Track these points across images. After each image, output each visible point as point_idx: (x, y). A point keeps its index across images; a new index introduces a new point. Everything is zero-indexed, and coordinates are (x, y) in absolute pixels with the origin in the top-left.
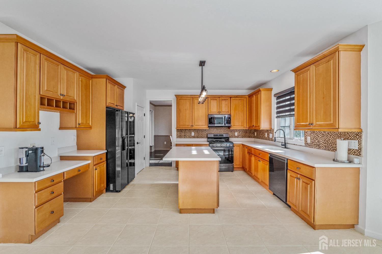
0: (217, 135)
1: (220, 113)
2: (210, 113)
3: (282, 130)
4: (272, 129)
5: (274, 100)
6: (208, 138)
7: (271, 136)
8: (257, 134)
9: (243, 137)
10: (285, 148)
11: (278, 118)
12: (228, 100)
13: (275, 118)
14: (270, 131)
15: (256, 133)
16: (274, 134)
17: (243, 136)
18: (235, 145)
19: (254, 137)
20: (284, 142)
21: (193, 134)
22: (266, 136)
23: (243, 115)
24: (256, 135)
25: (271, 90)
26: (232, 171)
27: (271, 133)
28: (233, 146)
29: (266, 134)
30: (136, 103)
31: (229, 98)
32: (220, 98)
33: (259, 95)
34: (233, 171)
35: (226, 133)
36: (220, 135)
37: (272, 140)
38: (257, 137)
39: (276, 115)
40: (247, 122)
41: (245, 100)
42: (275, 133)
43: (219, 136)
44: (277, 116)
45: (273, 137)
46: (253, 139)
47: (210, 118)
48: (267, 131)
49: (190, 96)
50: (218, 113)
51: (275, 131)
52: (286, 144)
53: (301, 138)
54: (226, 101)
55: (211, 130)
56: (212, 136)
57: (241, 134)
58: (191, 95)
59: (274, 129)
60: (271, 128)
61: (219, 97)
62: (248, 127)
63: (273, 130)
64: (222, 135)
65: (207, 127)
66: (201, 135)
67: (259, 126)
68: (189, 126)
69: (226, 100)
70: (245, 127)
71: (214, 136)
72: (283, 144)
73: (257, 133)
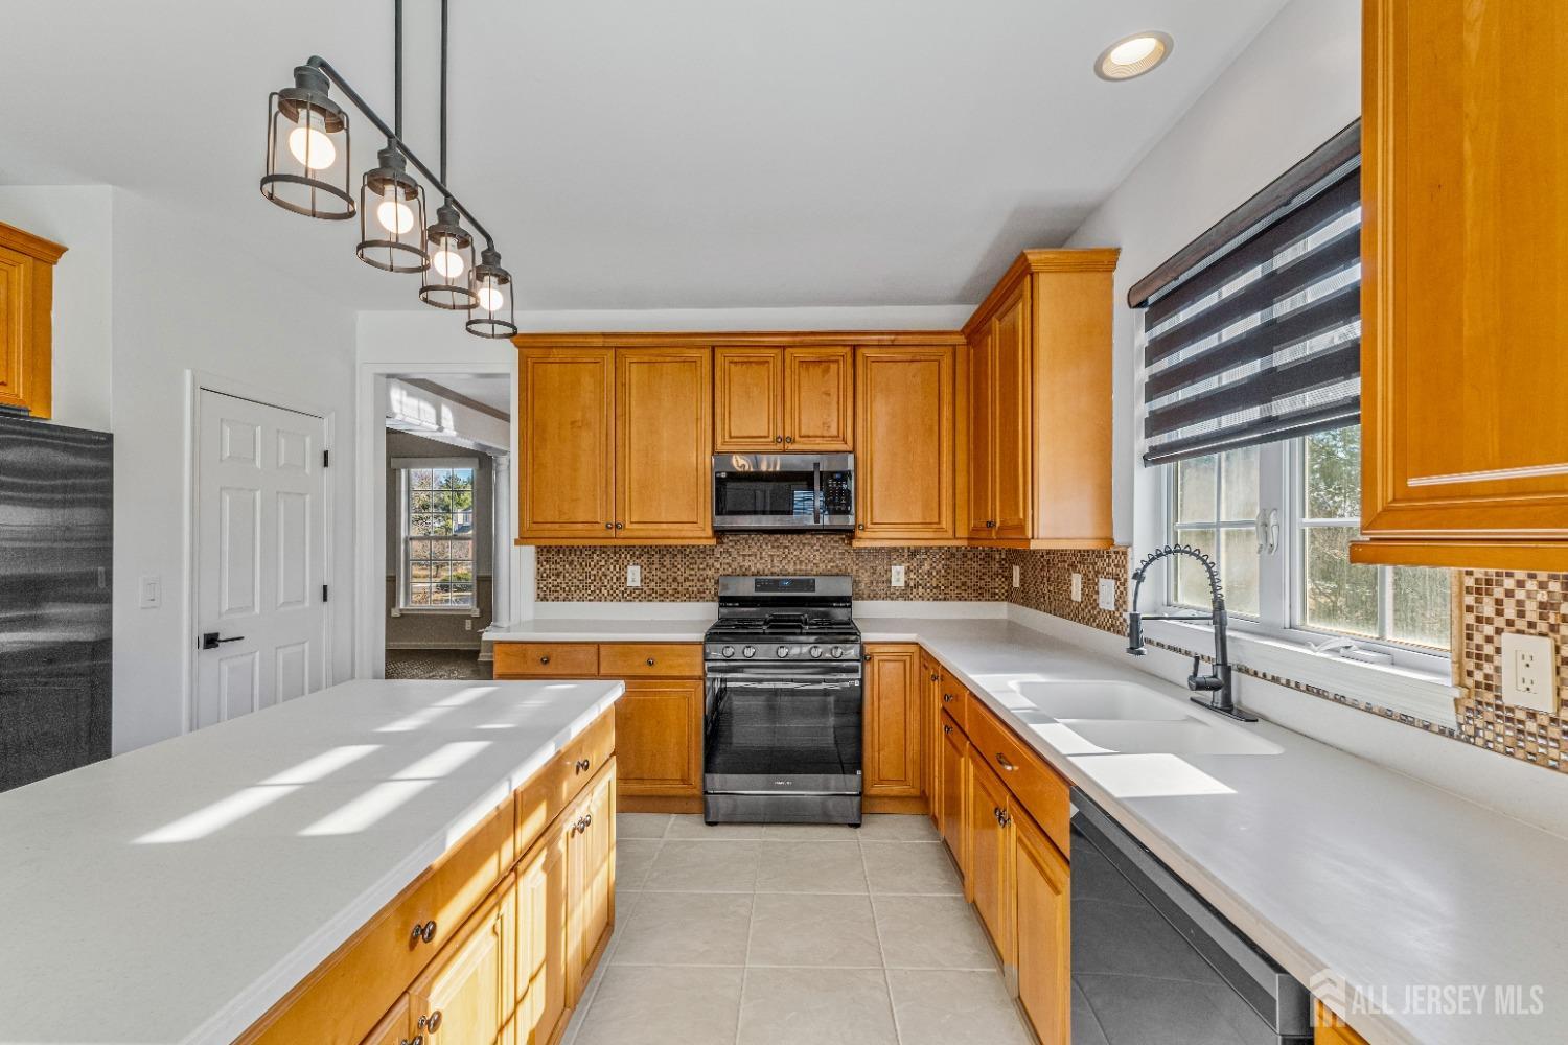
0: (776, 584)
1: (791, 447)
2: (724, 443)
3: (1196, 554)
4: (1112, 549)
5: (1131, 333)
6: (724, 601)
7: (1107, 591)
8: (1021, 580)
9: (941, 594)
10: (1228, 708)
11: (1155, 462)
12: (837, 361)
13: (1138, 461)
14: (1103, 558)
15: (1016, 571)
16: (1132, 584)
17: (937, 587)
18: (878, 649)
19: (1009, 596)
20: (1210, 651)
21: (634, 575)
22: (1076, 594)
23: (933, 460)
24: (1016, 583)
25: (1107, 260)
26: (851, 825)
27: (1108, 575)
28: (864, 658)
29: (1076, 580)
30: (188, 374)
31: (848, 349)
32: (788, 351)
33: (1020, 306)
34: (857, 826)
35: (836, 571)
36: (796, 584)
37: (1110, 628)
38: (1024, 597)
39: (1142, 444)
40: (961, 499)
41: (946, 362)
42: (1138, 577)
43: (785, 589)
44: (1154, 450)
45: (1120, 601)
46: (1000, 611)
47: (724, 475)
48: (1083, 555)
49: (599, 342)
50: (780, 447)
51: (1134, 565)
52: (1234, 674)
53: (1389, 636)
54: (826, 371)
55: (747, 552)
56: (746, 588)
57: (929, 573)
58: (604, 335)
59: (1130, 545)
60: (1110, 541)
61: (784, 347)
62: (962, 532)
63: (1124, 553)
64: (811, 585)
65: (709, 532)
66: (686, 579)
67: (1021, 527)
68: (599, 530)
69: (824, 365)
70: (945, 535)
71: (757, 589)
72: (1206, 670)
73: (1022, 574)
